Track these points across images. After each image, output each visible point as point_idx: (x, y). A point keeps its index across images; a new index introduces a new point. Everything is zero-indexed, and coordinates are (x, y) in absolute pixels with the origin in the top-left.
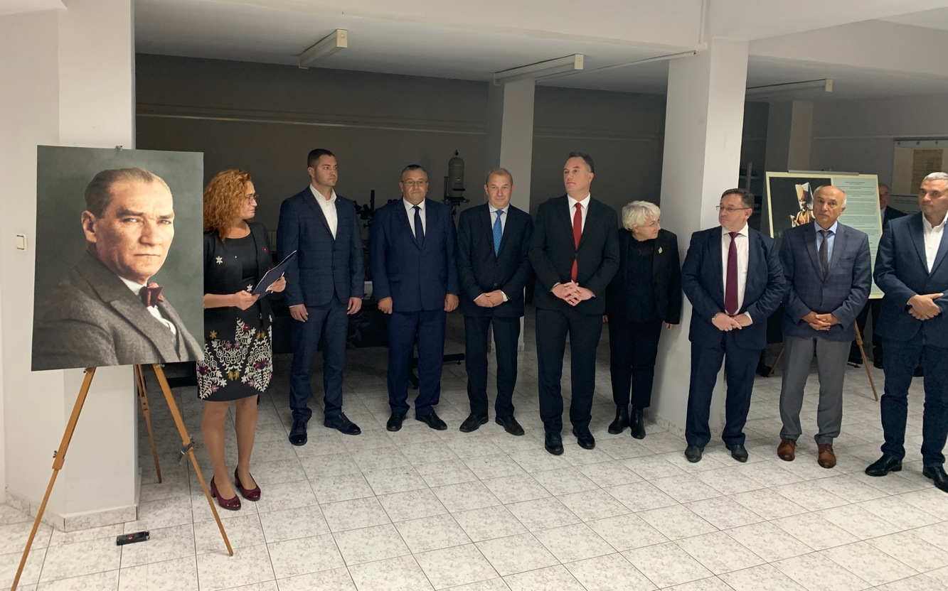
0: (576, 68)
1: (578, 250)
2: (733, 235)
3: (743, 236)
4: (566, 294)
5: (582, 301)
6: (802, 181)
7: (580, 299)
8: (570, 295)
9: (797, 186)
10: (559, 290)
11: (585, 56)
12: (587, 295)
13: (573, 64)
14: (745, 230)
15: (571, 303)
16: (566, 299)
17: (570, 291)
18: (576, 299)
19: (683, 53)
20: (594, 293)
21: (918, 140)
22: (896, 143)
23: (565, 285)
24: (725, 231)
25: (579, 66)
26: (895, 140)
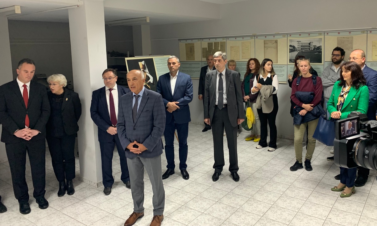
0: (16, 13)
1: (28, 108)
2: (110, 90)
3: (115, 89)
4: (23, 135)
5: (34, 137)
6: (141, 60)
7: (32, 137)
8: (26, 135)
9: (139, 63)
10: (19, 134)
11: (21, 7)
12: (36, 133)
13: (14, 10)
14: (116, 87)
15: (27, 139)
16: (24, 138)
17: (26, 133)
18: (29, 137)
19: (73, 6)
20: (39, 131)
21: (186, 40)
22: (179, 41)
23: (22, 130)
24: (107, 88)
25: (18, 11)
26: (179, 40)
